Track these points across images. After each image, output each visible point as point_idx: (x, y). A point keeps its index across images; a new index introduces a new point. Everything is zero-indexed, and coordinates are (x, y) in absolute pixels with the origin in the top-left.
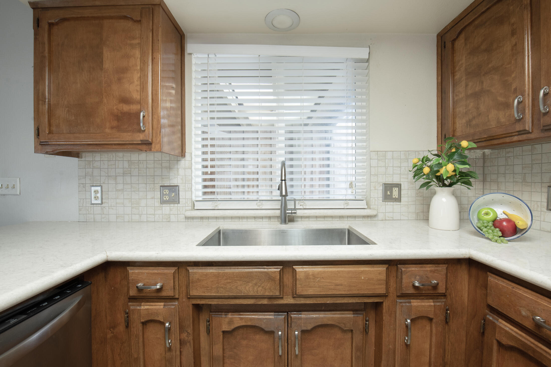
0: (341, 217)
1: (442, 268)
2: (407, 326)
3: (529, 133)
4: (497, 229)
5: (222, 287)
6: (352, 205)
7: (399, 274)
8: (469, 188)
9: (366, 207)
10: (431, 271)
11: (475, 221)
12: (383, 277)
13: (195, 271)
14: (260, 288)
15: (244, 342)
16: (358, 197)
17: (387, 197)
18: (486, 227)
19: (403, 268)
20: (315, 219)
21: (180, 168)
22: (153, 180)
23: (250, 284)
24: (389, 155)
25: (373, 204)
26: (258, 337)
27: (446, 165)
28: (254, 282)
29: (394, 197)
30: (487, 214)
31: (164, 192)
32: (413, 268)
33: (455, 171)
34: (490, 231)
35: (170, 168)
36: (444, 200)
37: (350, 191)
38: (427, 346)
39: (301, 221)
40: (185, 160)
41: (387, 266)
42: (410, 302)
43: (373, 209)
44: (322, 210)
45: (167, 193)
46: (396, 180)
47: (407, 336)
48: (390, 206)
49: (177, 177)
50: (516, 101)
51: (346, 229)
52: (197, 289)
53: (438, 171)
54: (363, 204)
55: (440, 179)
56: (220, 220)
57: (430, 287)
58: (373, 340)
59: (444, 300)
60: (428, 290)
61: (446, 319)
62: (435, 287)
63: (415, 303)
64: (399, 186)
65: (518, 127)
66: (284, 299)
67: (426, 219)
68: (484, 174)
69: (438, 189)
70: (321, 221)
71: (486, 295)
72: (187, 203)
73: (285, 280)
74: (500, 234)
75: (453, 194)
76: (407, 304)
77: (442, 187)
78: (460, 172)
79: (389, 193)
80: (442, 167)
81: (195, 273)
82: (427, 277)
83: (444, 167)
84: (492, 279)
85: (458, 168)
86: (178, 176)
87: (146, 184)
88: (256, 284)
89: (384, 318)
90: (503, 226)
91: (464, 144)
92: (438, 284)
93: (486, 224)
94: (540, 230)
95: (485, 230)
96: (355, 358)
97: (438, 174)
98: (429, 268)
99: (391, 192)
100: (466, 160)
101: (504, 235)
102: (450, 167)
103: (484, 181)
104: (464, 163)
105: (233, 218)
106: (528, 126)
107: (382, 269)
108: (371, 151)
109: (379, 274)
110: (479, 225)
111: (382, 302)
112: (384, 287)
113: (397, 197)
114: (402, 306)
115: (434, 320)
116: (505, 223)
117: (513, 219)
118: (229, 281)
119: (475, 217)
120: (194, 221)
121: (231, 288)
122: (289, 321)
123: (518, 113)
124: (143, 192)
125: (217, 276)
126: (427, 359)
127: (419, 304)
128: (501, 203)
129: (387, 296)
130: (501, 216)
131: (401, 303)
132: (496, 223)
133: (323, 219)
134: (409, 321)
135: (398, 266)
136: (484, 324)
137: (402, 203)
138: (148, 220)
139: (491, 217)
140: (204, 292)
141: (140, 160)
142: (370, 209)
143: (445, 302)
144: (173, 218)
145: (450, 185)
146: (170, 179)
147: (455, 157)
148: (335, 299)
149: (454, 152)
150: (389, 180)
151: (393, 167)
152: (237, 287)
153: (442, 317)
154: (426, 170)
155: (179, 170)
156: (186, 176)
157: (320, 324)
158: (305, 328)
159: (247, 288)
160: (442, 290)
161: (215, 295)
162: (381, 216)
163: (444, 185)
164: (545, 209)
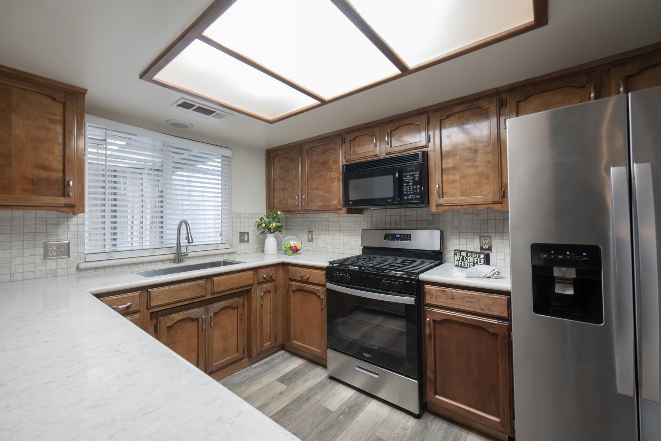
0: (215, 255)
1: (274, 268)
2: (262, 296)
3: (300, 211)
4: (291, 250)
5: (172, 297)
6: (221, 246)
7: (258, 273)
8: (281, 234)
9: (230, 247)
10: (270, 270)
11: (284, 249)
12: (252, 276)
13: (154, 290)
14: (195, 293)
15: (179, 331)
16: (224, 242)
17: (242, 241)
18: (287, 250)
19: (259, 271)
20: (198, 258)
21: (71, 225)
22: (34, 237)
23: (189, 292)
24: (242, 215)
25: (234, 245)
26: (188, 325)
27: (272, 223)
28: (192, 290)
29: (245, 240)
30: (288, 245)
31: (50, 248)
32: (263, 270)
33: (276, 226)
34: (289, 252)
35: (58, 225)
36: (271, 240)
37: (220, 238)
38: (269, 305)
39: (188, 260)
40: (78, 217)
41: (253, 271)
42: (262, 286)
43: (234, 248)
44: (203, 252)
45: (54, 249)
46: (246, 230)
47: (262, 301)
48: (244, 245)
49: (67, 234)
50: (296, 197)
51: (221, 261)
52: (155, 301)
53: (269, 226)
54: (228, 246)
55: (269, 229)
56: (116, 268)
57: (269, 277)
58: (247, 310)
59: (275, 282)
60: (269, 278)
61: (275, 290)
62: (271, 276)
63: (264, 285)
64: (247, 233)
65: (297, 208)
66: (207, 297)
67: (263, 251)
68: (286, 226)
69: (269, 234)
70: (203, 259)
71: (288, 275)
72: (79, 256)
73: (207, 286)
74: (292, 252)
75: (275, 237)
76: (261, 287)
77: (270, 233)
78: (278, 226)
79: (242, 238)
80: (271, 224)
81: (155, 292)
82: (268, 273)
83: (272, 224)
84: (291, 268)
85: (277, 225)
86: (69, 232)
87: (23, 241)
88: (192, 291)
89: (252, 296)
90: (293, 249)
91: (279, 213)
92: (272, 275)
93: (287, 249)
94: (306, 250)
95: (287, 251)
96: (240, 320)
97: (269, 227)
98: (269, 269)
99: (244, 237)
100: (280, 221)
101: (294, 253)
102: (274, 224)
103: (286, 229)
104: (279, 222)
105: (130, 265)
106: (300, 209)
107: (251, 272)
108: (233, 213)
109: (250, 275)
110: (285, 250)
111: (251, 288)
112: (252, 280)
113: (247, 240)
114: (260, 288)
115: (271, 292)
116: (294, 248)
117: (296, 246)
118: (177, 292)
119: (284, 247)
120: (87, 272)
121: (178, 296)
122: (207, 310)
123: (297, 203)
124: (18, 250)
125: (169, 291)
126: (269, 311)
127: (266, 286)
128: (292, 239)
129: (253, 285)
130: (293, 245)
131: (259, 286)
132: (291, 248)
133: (203, 258)
134: (262, 293)
135: (258, 270)
136: (288, 287)
137: (249, 243)
138: (25, 279)
139: (289, 246)
140: (161, 302)
141: (13, 217)
142: (232, 248)
143: (275, 283)
144: (60, 272)
145: (274, 233)
146: (58, 235)
147: (276, 219)
148: (231, 291)
149: (276, 217)
150: (243, 230)
151: (244, 222)
152: (181, 295)
153: (274, 290)
154: (264, 225)
155: (69, 226)
156: (79, 232)
157: (223, 307)
158: (215, 312)
159: (187, 294)
160: (273, 278)
161: (167, 302)
162: (238, 252)
163: (271, 233)
164: (307, 241)
